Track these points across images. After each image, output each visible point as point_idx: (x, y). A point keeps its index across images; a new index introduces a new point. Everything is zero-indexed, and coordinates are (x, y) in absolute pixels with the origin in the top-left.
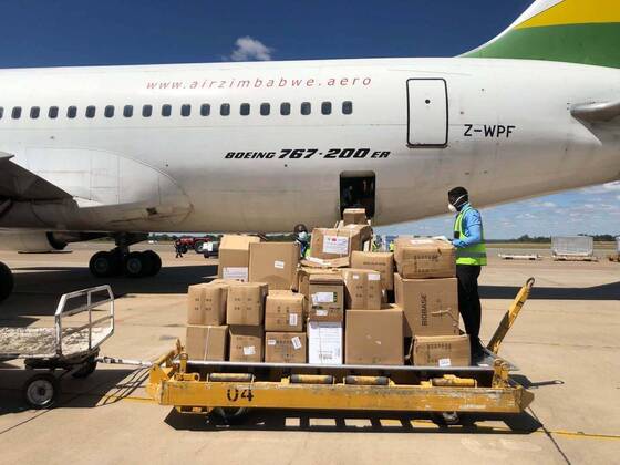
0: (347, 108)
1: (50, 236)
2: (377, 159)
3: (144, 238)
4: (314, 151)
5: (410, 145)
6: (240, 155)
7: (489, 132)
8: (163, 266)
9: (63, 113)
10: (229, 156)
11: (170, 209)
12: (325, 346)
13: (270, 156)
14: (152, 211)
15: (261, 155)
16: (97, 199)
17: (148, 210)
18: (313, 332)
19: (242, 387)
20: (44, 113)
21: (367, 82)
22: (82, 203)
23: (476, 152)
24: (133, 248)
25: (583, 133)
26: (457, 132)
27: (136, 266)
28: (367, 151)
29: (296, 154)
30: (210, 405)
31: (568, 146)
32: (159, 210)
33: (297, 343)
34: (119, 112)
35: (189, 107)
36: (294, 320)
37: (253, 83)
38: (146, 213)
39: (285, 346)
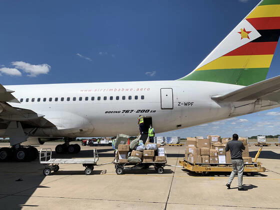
0: (143, 97)
1: (39, 139)
2: (152, 113)
3: (74, 140)
4: (133, 111)
5: (162, 109)
6: (110, 112)
7: (186, 104)
8: (81, 150)
9: (53, 100)
10: (106, 112)
11: (87, 129)
12: (222, 160)
13: (119, 112)
14: (81, 130)
15: (116, 112)
16: (64, 127)
17: (80, 130)
18: (219, 157)
19: (208, 167)
20: (48, 100)
21: (149, 89)
22: (59, 128)
23: (182, 111)
24: (71, 143)
25: (215, 104)
26: (176, 104)
27: (72, 149)
28: (149, 110)
29: (127, 112)
30: (202, 171)
31: (210, 108)
32: (83, 130)
33: (216, 159)
34: (71, 99)
35: (94, 98)
36: (216, 154)
37: (114, 90)
38: (79, 131)
39: (214, 160)
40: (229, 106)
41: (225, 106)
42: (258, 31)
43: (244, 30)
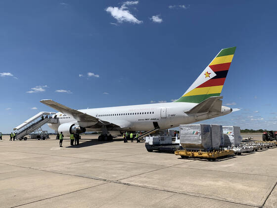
0: (153, 113)
2: (157, 120)
4: (149, 119)
5: (161, 118)
7: (172, 115)
10: (139, 120)
11: (132, 128)
13: (144, 120)
16: (123, 127)
23: (170, 119)
25: (186, 115)
26: (167, 116)
31: (184, 117)
35: (134, 113)
40: (194, 116)
41: (192, 116)
42: (215, 72)
43: (207, 73)
